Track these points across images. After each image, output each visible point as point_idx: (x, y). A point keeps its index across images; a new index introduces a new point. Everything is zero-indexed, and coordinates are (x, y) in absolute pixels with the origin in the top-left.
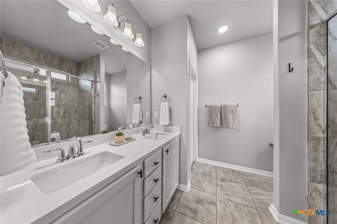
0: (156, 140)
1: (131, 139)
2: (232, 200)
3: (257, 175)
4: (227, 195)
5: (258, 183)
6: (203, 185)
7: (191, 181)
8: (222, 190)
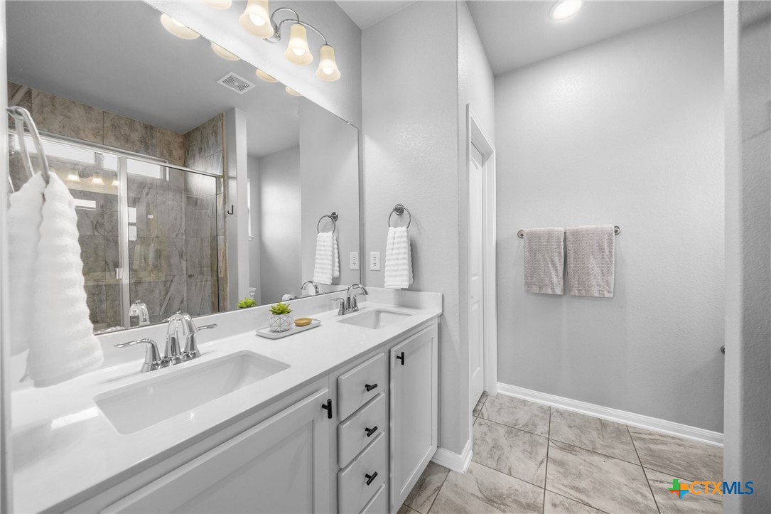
1: (309, 323)
2: (594, 505)
3: (679, 439)
4: (577, 489)
5: (679, 465)
6: (507, 458)
7: (475, 444)
8: (565, 475)
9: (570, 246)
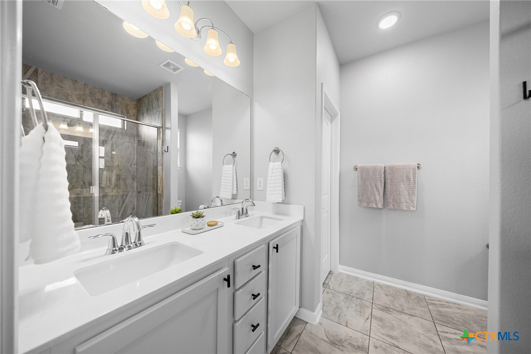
0: (259, 228)
1: (216, 225)
2: (401, 348)
4: (391, 337)
6: (345, 315)
7: (324, 305)
8: (383, 327)
9: (388, 176)
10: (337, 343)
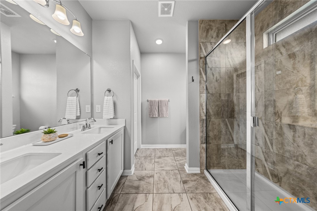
0: (99, 133)
1: (66, 136)
2: (165, 169)
4: (161, 167)
5: (180, 154)
6: (145, 166)
7: (135, 165)
8: (159, 165)
10: (142, 179)
